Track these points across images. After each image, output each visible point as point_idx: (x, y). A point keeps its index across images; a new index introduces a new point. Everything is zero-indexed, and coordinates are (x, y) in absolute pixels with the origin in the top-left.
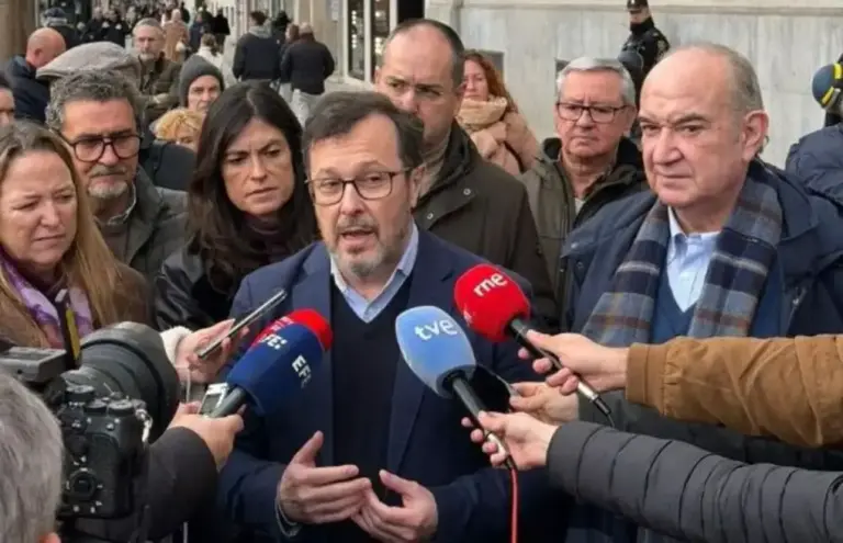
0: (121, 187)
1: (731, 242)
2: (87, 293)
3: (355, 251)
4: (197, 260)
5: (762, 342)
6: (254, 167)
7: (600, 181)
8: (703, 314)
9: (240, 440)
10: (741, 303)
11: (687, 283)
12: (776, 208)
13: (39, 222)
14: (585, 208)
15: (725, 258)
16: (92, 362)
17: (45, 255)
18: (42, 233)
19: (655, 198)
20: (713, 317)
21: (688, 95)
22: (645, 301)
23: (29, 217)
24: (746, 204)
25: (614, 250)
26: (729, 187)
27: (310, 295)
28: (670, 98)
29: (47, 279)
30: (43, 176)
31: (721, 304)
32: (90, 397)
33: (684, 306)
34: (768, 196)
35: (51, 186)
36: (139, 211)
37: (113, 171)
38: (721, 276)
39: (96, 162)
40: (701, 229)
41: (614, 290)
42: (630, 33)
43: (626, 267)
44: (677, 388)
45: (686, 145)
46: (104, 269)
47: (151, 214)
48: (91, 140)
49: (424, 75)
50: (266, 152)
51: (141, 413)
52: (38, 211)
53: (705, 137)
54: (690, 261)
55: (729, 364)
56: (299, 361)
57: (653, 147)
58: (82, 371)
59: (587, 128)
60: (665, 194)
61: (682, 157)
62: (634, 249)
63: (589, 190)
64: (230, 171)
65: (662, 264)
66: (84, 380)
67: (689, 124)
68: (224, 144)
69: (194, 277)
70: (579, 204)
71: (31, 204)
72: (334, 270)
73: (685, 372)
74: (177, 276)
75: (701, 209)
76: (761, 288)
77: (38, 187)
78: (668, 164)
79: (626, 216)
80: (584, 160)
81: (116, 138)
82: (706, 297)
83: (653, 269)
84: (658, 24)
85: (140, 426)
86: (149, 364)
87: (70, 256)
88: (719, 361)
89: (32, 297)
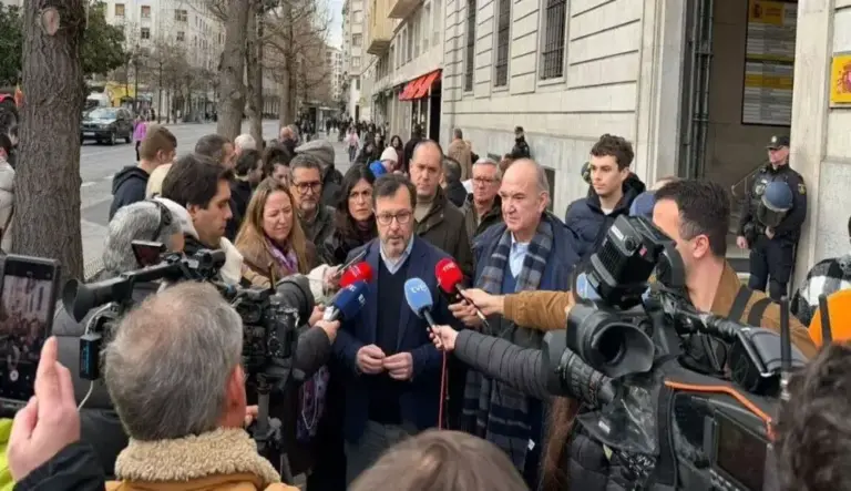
0: (313, 205)
1: (533, 248)
2: (295, 251)
3: (395, 244)
4: (337, 240)
5: (555, 292)
6: (359, 199)
7: (487, 213)
8: (521, 280)
9: (339, 329)
10: (535, 276)
11: (516, 265)
12: (550, 233)
13: (278, 222)
14: (482, 224)
15: (531, 255)
16: (281, 291)
17: (280, 236)
18: (279, 226)
19: (506, 227)
20: (526, 282)
21: (517, 183)
22: (500, 272)
23: (274, 220)
24: (539, 231)
25: (490, 248)
26: (533, 223)
27: (372, 263)
28: (511, 184)
29: (282, 245)
30: (279, 201)
31: (528, 274)
32: (278, 307)
33: (514, 275)
34: (548, 228)
35: (283, 206)
36: (319, 216)
37: (311, 199)
38: (529, 263)
39: (305, 194)
40: (523, 241)
41: (490, 265)
42: (515, 143)
43: (495, 255)
44: (523, 312)
45: (518, 206)
46: (302, 244)
47: (324, 218)
48: (304, 185)
49: (431, 162)
50: (365, 193)
51: (296, 315)
52: (278, 217)
53: (525, 202)
54: (518, 255)
55: (542, 301)
56: (361, 297)
57: (506, 204)
58: (278, 295)
59: (481, 188)
60: (510, 226)
61: (515, 210)
62: (498, 248)
63: (483, 216)
64: (352, 200)
65: (508, 256)
66: (276, 300)
67: (518, 196)
68: (351, 188)
69: (335, 248)
70: (479, 222)
71: (275, 214)
72: (381, 251)
73: (526, 304)
74: (329, 246)
75: (522, 233)
76: (543, 269)
77: (279, 207)
78: (511, 213)
79: (496, 231)
80: (481, 202)
81: (313, 184)
82: (523, 272)
83: (504, 258)
84: (526, 139)
85: (294, 320)
86: (303, 292)
87: (290, 235)
88: (538, 299)
89: (277, 253)
